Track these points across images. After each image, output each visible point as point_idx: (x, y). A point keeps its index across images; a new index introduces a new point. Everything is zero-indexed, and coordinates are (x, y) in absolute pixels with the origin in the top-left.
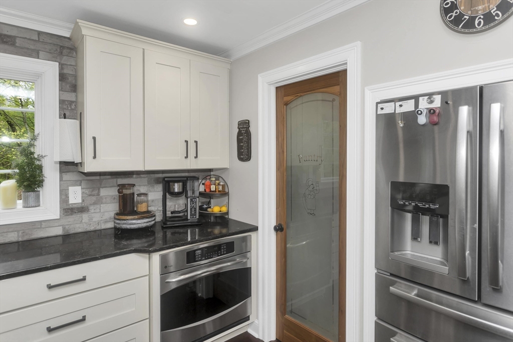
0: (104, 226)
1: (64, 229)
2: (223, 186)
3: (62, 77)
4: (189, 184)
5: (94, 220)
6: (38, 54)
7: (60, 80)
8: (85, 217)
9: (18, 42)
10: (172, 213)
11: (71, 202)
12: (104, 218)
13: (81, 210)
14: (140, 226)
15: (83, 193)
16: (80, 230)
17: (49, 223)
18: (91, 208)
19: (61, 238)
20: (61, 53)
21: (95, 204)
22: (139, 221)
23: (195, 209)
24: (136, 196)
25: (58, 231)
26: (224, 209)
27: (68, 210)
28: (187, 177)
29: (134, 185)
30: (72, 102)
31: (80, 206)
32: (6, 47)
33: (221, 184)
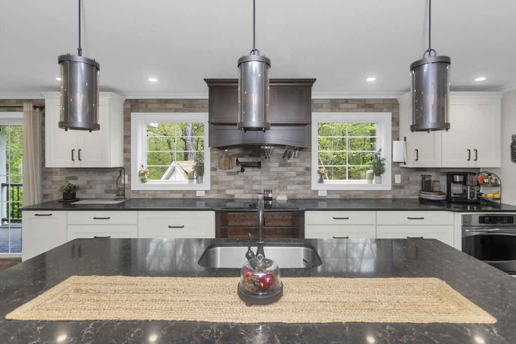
0: (411, 197)
1: (393, 196)
2: (496, 180)
3: (393, 119)
4: (469, 177)
5: (407, 193)
6: (383, 109)
7: (392, 121)
8: (402, 191)
9: (376, 106)
10: (454, 194)
11: (396, 182)
12: (411, 193)
13: (400, 187)
14: (439, 199)
15: (401, 178)
16: (400, 198)
17: (387, 192)
18: (405, 186)
19: (391, 200)
20: (392, 108)
21: (407, 184)
22: (438, 196)
23: (474, 193)
24: (432, 182)
25: (390, 196)
26: (497, 196)
27: (395, 186)
28: (467, 173)
29: (431, 176)
30: (397, 131)
31: (400, 185)
32: (371, 109)
33: (494, 178)
